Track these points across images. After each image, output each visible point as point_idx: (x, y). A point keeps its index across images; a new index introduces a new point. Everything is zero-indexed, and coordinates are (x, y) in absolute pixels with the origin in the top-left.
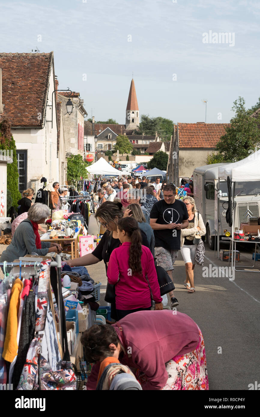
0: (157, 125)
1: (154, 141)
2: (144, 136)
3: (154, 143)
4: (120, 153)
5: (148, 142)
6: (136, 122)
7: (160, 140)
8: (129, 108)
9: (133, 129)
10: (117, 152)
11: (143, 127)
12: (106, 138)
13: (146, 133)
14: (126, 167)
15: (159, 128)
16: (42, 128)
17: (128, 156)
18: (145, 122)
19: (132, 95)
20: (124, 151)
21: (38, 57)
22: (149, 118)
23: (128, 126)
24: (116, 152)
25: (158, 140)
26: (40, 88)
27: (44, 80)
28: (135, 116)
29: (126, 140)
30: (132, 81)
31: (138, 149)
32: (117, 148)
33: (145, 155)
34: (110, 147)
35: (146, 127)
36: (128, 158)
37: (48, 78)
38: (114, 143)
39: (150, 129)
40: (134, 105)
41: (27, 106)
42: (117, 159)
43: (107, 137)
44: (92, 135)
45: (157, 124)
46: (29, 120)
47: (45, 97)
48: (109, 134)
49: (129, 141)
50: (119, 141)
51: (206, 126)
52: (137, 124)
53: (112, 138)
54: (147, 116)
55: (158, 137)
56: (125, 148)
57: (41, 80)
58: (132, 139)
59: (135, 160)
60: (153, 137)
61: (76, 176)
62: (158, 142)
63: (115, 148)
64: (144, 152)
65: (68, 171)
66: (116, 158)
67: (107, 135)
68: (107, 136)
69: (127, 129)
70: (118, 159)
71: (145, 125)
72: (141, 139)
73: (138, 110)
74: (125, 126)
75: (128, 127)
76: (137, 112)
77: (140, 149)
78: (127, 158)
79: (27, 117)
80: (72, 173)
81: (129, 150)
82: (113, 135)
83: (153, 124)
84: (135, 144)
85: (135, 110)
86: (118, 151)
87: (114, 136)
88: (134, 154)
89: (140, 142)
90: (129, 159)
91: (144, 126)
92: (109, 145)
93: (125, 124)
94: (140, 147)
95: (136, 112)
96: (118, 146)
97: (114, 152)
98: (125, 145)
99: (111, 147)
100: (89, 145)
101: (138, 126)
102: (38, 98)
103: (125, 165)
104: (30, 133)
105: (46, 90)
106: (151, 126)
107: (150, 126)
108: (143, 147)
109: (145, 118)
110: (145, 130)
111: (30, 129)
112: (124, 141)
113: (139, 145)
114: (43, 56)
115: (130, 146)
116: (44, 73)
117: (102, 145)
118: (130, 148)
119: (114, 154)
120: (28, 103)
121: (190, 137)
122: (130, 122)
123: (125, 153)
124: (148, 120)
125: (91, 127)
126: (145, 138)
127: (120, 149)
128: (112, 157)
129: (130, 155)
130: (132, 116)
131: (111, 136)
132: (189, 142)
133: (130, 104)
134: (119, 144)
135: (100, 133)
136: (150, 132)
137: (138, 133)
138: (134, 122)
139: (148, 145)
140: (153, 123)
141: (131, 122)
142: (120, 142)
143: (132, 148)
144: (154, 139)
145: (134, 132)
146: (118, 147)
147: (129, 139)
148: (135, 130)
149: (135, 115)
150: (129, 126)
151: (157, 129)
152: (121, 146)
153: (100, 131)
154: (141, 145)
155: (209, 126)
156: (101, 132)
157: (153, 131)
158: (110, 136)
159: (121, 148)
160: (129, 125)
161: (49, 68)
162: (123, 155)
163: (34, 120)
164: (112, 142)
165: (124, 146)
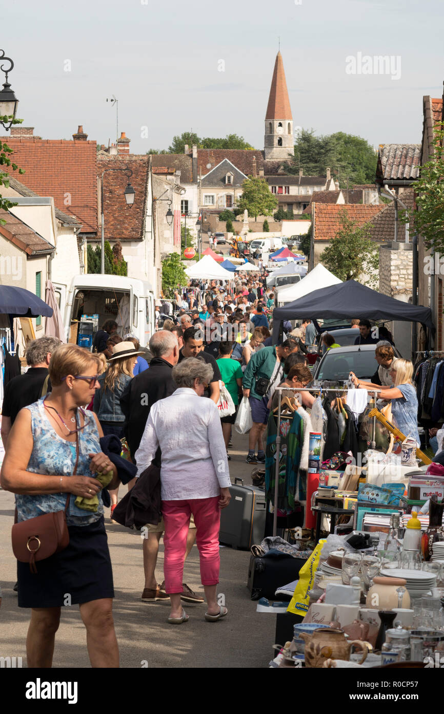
0: (332, 152)
1: (323, 188)
2: (301, 177)
3: (322, 193)
4: (251, 214)
5: (309, 191)
6: (287, 145)
7: (336, 185)
8: (271, 113)
9: (281, 160)
10: (245, 213)
11: (302, 157)
12: (223, 182)
13: (308, 170)
14: (261, 246)
15: (335, 159)
16: (142, 241)
17: (266, 223)
18: (305, 145)
19: (277, 87)
20: (259, 212)
21: (135, 161)
22: (314, 136)
23: (269, 153)
24: (242, 212)
25: (333, 187)
26: (138, 198)
27: (142, 188)
28: (284, 133)
29: (263, 187)
30: (277, 57)
31: (290, 205)
32: (245, 204)
33: (302, 219)
34: (231, 202)
35: (309, 157)
36: (268, 226)
37: (146, 186)
38: (239, 193)
39: (316, 162)
40: (283, 108)
41: (126, 217)
42: (243, 229)
43: (223, 180)
44: (192, 182)
45: (330, 150)
46: (129, 232)
47: (144, 207)
48: (228, 174)
49: (270, 188)
50: (249, 190)
51: (354, 209)
52: (289, 149)
53: (235, 183)
54: (309, 132)
55: (332, 179)
56: (262, 205)
57: (139, 188)
58: (277, 184)
59: (280, 231)
60: (321, 180)
61: (173, 283)
62: (331, 192)
63: (240, 206)
64: (301, 212)
65: (164, 277)
66: (242, 227)
67: (222, 176)
68: (225, 177)
69: (267, 160)
70: (245, 229)
71: (305, 153)
72: (295, 183)
73: (290, 118)
74: (263, 153)
75: (269, 157)
76: (289, 124)
77: (294, 207)
78: (264, 226)
79: (127, 229)
80: (168, 279)
81: (270, 208)
82: (237, 175)
83: (322, 151)
84: (284, 194)
85: (284, 118)
86: (246, 211)
87: (238, 177)
88: (279, 217)
89: (295, 191)
90: (269, 228)
91: (304, 155)
92: (227, 196)
93: (263, 150)
94: (294, 201)
95: (285, 123)
96: (246, 201)
97: (237, 212)
98: (260, 199)
99: (233, 202)
100: (186, 202)
101: (290, 155)
102: (138, 208)
103: (260, 243)
104: (130, 246)
105: (145, 199)
106: (319, 153)
107: (316, 154)
108: (300, 201)
109: (306, 138)
110: (307, 163)
111: (130, 242)
112: (259, 190)
113: (291, 196)
114: (141, 160)
115: (271, 201)
116: (142, 180)
117: (213, 196)
118: (270, 205)
119: (238, 217)
120: (127, 214)
121: (330, 223)
122: (273, 145)
123: (260, 215)
124: (313, 141)
125: (190, 167)
126: (306, 182)
127: (250, 207)
128: (234, 224)
129: (271, 220)
130: (279, 131)
131: (232, 178)
132: (329, 231)
133: (274, 105)
134: (247, 196)
135: (209, 170)
136: (316, 167)
137: (291, 169)
138: (283, 145)
139: (309, 197)
140: (322, 147)
141: (275, 146)
142: (250, 192)
143: (276, 203)
144: (321, 183)
145: (282, 167)
146: (247, 203)
147: (270, 184)
148: (285, 162)
149: (285, 130)
150: (271, 154)
151: (331, 160)
152: (252, 200)
153: (209, 166)
154: (296, 196)
155: (358, 208)
156: (212, 168)
157: (323, 165)
158: (229, 177)
159: (253, 205)
160: (273, 152)
161: (148, 175)
162: (258, 220)
163: (134, 233)
164: (234, 189)
165: (260, 201)
